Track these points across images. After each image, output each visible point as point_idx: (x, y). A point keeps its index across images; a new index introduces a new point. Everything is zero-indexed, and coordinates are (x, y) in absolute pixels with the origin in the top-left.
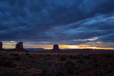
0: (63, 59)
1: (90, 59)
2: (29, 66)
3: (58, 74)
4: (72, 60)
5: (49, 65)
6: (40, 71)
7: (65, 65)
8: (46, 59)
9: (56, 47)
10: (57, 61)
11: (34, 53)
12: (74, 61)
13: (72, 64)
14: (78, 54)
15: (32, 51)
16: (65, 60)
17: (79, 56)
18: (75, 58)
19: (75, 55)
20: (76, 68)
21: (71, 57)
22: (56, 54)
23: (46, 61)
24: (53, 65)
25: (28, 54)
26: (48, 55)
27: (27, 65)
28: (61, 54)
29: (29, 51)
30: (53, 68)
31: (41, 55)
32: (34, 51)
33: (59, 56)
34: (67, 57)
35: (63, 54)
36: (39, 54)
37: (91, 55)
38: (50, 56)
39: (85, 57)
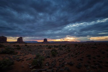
0: (50, 47)
1: (65, 47)
2: (27, 53)
3: (47, 57)
4: (55, 48)
5: (41, 52)
6: (35, 56)
7: (51, 52)
8: (39, 48)
9: (45, 40)
10: (46, 49)
11: (31, 45)
12: (57, 49)
13: (56, 51)
14: (59, 44)
15: (29, 43)
16: (51, 48)
17: (60, 45)
18: (57, 47)
19: (57, 45)
20: (57, 53)
21: (55, 46)
22: (46, 45)
23: (39, 49)
24: (43, 52)
25: (26, 45)
26: (40, 46)
27: (26, 52)
28: (49, 45)
29: (27, 43)
30: (43, 53)
31: (35, 46)
32: (30, 43)
33: (47, 46)
34: (52, 46)
35: (50, 44)
36: (34, 45)
37: (66, 45)
38: (41, 46)
39: (63, 46)
